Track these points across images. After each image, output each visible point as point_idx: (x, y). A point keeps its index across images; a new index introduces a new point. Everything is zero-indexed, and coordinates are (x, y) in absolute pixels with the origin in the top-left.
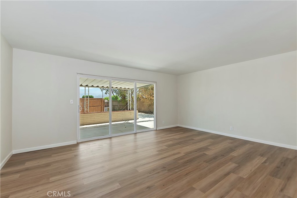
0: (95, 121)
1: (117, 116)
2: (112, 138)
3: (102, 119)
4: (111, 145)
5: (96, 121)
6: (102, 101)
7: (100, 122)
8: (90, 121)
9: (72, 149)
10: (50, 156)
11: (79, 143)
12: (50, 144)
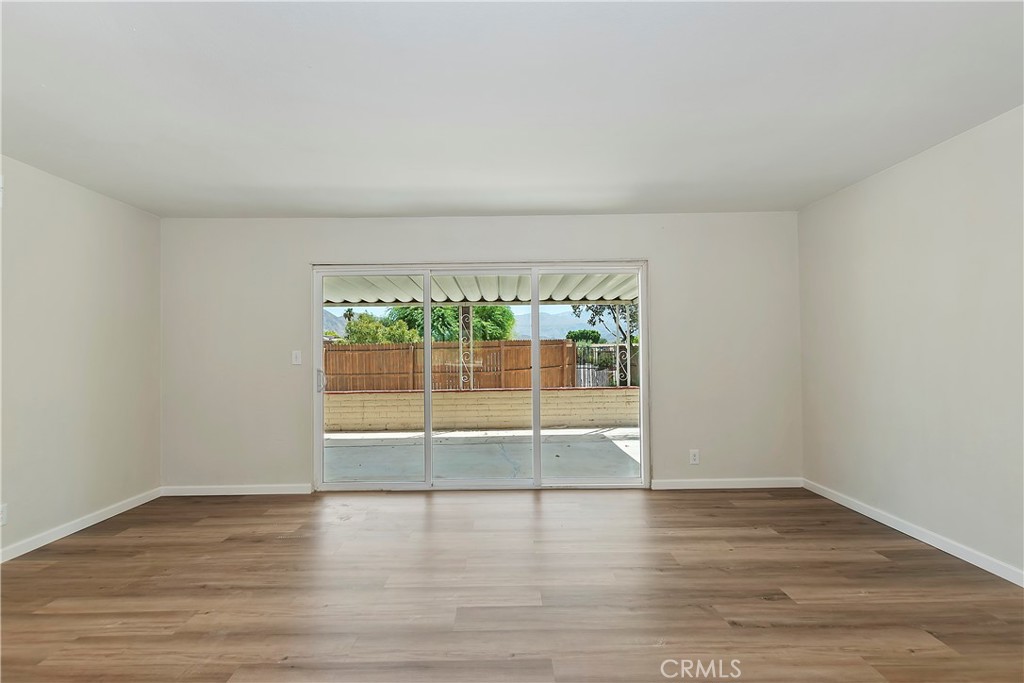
0: (491, 419)
1: (568, 407)
2: (436, 495)
3: (512, 413)
4: (430, 523)
5: (494, 421)
6: (562, 348)
7: (508, 424)
8: (476, 419)
9: (272, 511)
10: (190, 522)
11: (321, 492)
12: (242, 484)
